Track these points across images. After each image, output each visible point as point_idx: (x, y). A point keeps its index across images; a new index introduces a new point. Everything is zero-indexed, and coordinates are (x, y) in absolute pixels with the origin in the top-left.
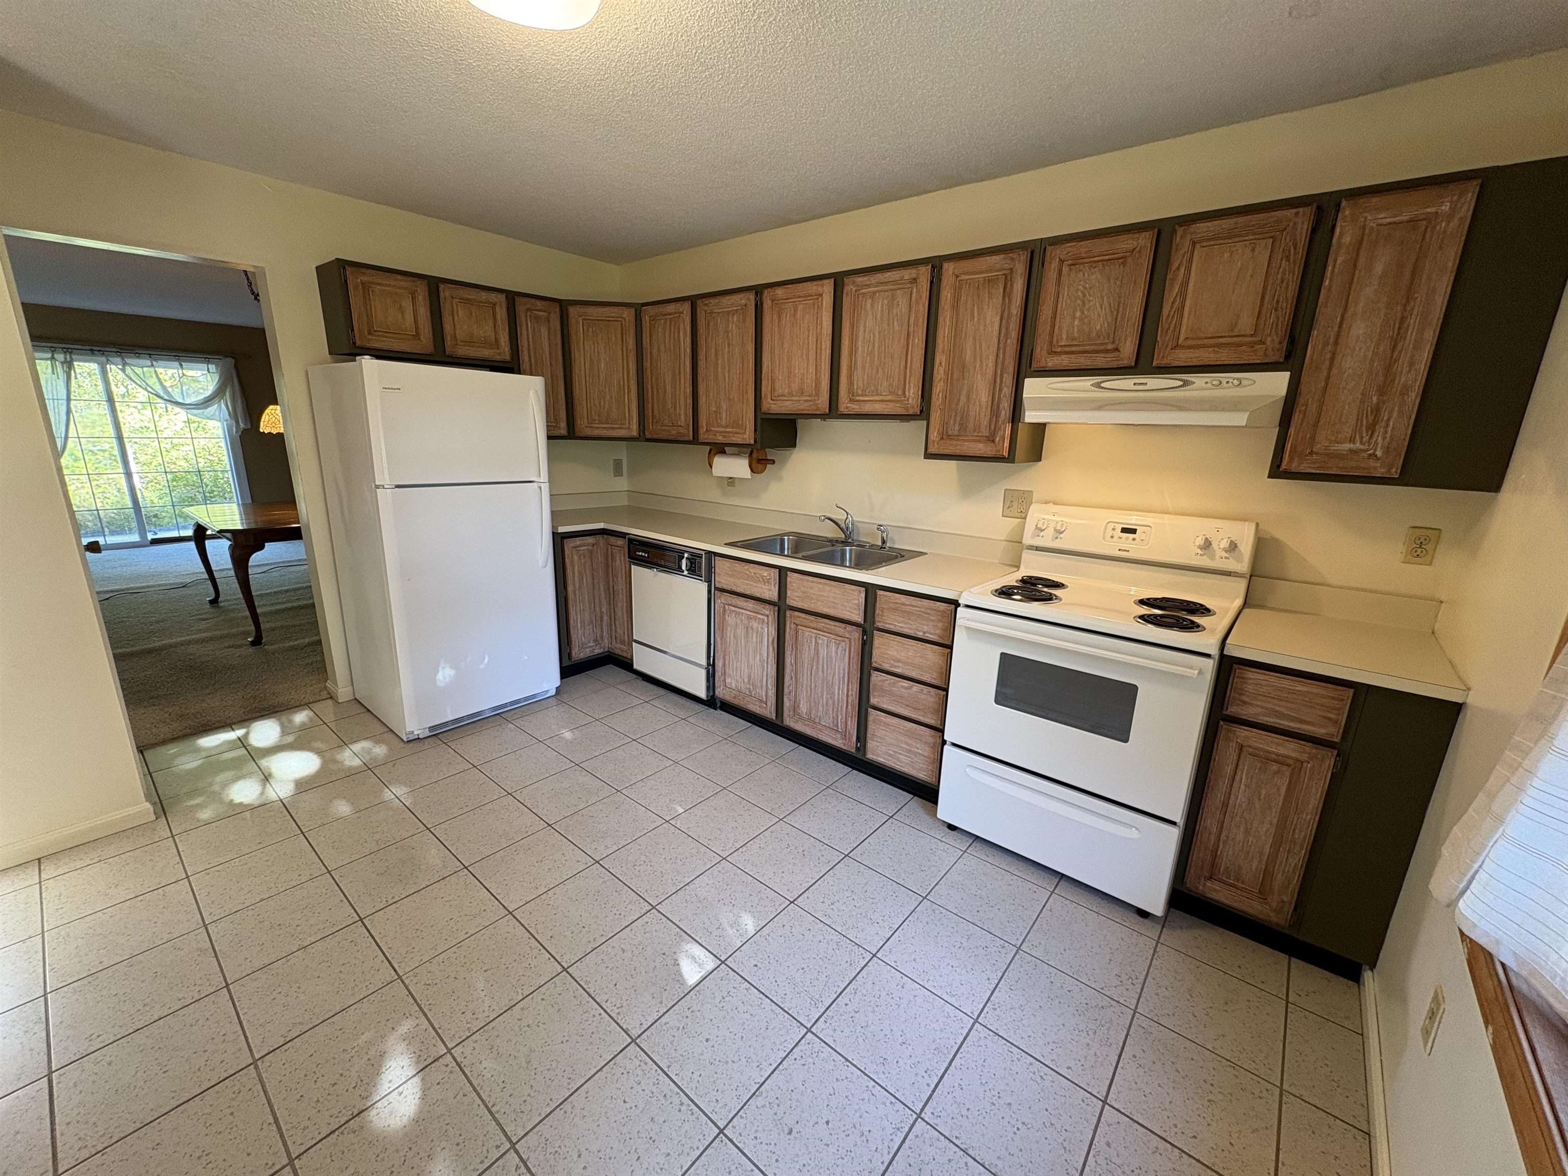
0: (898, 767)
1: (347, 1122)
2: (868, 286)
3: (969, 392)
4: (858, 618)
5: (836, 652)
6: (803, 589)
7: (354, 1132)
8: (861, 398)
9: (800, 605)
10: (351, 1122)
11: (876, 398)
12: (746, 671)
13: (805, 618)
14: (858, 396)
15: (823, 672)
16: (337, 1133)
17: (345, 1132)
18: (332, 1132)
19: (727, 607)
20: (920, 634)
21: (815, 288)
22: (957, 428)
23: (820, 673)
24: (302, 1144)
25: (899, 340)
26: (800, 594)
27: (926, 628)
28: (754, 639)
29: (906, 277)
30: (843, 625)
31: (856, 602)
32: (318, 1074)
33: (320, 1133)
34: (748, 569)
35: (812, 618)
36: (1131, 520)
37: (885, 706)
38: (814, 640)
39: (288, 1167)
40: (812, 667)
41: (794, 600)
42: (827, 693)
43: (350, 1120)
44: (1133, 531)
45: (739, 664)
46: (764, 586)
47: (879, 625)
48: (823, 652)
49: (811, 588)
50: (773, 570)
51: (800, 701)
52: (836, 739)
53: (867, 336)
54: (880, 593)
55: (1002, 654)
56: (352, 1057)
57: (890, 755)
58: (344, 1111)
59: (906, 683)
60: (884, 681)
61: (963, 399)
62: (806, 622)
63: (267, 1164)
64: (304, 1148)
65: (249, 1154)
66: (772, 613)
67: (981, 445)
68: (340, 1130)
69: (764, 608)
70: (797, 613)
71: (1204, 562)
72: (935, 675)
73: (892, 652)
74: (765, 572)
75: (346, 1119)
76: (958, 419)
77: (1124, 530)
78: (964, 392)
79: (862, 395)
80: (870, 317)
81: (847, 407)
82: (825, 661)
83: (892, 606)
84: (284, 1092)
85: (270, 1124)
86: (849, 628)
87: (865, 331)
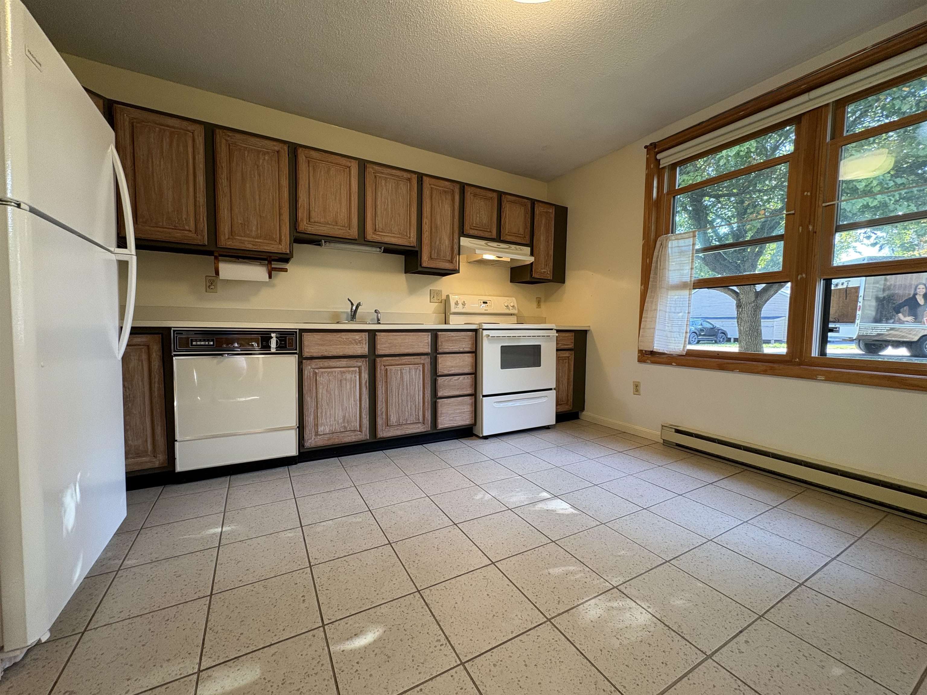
0: (455, 425)
1: (674, 631)
2: (382, 173)
3: (440, 240)
4: (428, 350)
5: (416, 375)
6: (389, 341)
7: (680, 626)
8: (380, 233)
9: (387, 352)
10: (674, 629)
11: (390, 235)
12: (341, 413)
13: (392, 360)
14: (379, 232)
15: (407, 390)
16: (683, 635)
17: (681, 631)
18: (683, 637)
19: (317, 371)
20: (461, 350)
21: (345, 161)
22: (436, 255)
23: (405, 390)
24: (696, 654)
25: (403, 208)
26: (387, 345)
27: (464, 346)
28: (348, 387)
29: (405, 176)
30: (419, 357)
31: (427, 341)
32: (643, 657)
33: (686, 645)
34: (339, 337)
35: (397, 358)
36: (485, 299)
37: (446, 394)
38: (399, 372)
39: (713, 658)
40: (399, 389)
41: (383, 350)
42: (411, 402)
43: (672, 630)
44: (486, 303)
45: (332, 412)
46: (356, 346)
47: (440, 351)
48: (406, 377)
49: (395, 339)
50: (364, 333)
51: (390, 416)
52: (418, 428)
53: (383, 200)
54: (439, 333)
55: (502, 347)
56: (625, 638)
57: (452, 420)
58: (667, 634)
59: (456, 377)
60: (445, 381)
61: (438, 243)
62: (393, 362)
63: (716, 671)
64: (698, 652)
65: (714, 686)
66: (364, 363)
67: (447, 264)
68: (681, 634)
69: (357, 361)
70: (384, 358)
71: (507, 311)
72: (470, 368)
73: (449, 364)
74: (357, 336)
75: (672, 632)
76: (436, 251)
77: (484, 303)
78: (438, 239)
79: (382, 232)
80: (384, 190)
81: (372, 237)
82: (408, 382)
83: (446, 338)
84: (662, 677)
85: (689, 679)
86: (423, 357)
87: (381, 197)
